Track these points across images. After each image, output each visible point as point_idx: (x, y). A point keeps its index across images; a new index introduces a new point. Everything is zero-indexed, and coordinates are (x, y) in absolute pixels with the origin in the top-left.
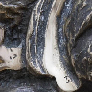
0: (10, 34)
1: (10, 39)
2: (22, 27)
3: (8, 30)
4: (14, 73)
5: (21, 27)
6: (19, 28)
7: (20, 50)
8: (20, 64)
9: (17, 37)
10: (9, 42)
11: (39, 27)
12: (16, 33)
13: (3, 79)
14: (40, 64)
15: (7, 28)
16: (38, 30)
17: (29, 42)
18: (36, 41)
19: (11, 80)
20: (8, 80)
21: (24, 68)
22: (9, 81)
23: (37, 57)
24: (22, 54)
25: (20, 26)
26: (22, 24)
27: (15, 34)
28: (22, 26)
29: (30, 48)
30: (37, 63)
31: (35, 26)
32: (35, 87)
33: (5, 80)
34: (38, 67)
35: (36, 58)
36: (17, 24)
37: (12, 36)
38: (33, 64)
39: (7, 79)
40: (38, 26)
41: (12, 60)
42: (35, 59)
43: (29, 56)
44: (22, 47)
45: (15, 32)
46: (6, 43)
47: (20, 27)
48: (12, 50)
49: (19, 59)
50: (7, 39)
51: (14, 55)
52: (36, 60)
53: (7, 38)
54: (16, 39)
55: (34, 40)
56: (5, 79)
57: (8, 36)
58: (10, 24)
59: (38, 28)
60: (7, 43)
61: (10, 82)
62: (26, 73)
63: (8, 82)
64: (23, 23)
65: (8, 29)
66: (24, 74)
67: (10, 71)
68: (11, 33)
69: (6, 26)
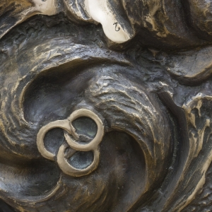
4: (47, 20)
19: (43, 29)
21: (61, 13)
38: (72, 8)
56: (36, 28)
62: (63, 20)
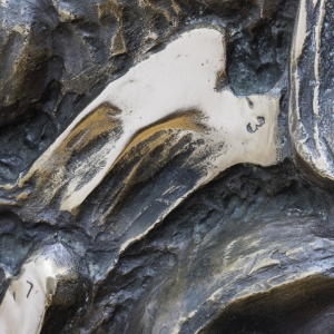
0: (249, 51)
1: (250, 66)
2: (284, 26)
3: (241, 38)
5: (281, 29)
6: (275, 31)
7: (275, 102)
8: (275, 148)
9: (271, 60)
10: (248, 78)
11: (326, 25)
12: (269, 46)
13: (236, 195)
14: (328, 147)
15: (238, 33)
16: (322, 36)
17: (296, 74)
18: (316, 72)
20: (251, 199)
22: (254, 202)
23: (320, 125)
24: (280, 116)
25: (277, 23)
26: (282, 18)
27: (266, 51)
28: (283, 23)
29: (297, 96)
30: (318, 144)
31: (314, 23)
32: (322, 221)
33: (244, 200)
34: (319, 155)
35: (316, 128)
36: (266, 20)
37: (257, 56)
39: (248, 196)
40: (325, 20)
41: (252, 135)
42: (314, 131)
43: (295, 120)
44: (282, 91)
45: (265, 44)
46: (240, 81)
47: (278, 27)
48: (251, 103)
49: (272, 130)
50: (242, 68)
51: (259, 118)
52: (316, 135)
53: (241, 64)
54: (267, 66)
55: (313, 69)
57: (242, 59)
58: (244, 18)
59: (323, 29)
60: (244, 81)
61: (257, 205)
63: (250, 205)
64: (285, 15)
65: (240, 35)
66: (291, 178)
67: (255, 169)
68: (251, 48)
69: (235, 25)
